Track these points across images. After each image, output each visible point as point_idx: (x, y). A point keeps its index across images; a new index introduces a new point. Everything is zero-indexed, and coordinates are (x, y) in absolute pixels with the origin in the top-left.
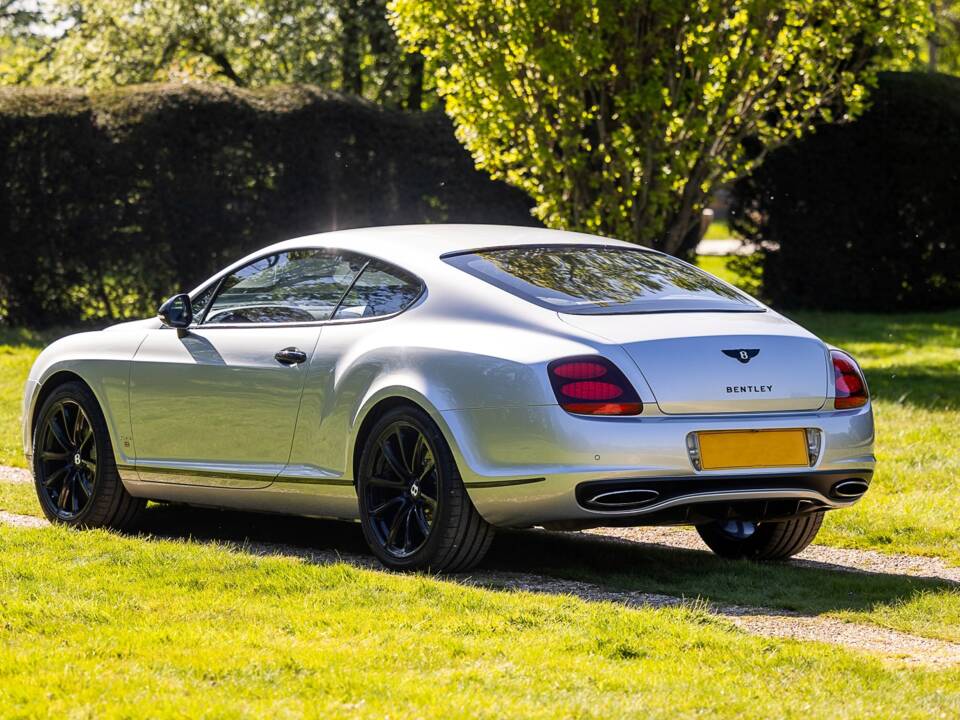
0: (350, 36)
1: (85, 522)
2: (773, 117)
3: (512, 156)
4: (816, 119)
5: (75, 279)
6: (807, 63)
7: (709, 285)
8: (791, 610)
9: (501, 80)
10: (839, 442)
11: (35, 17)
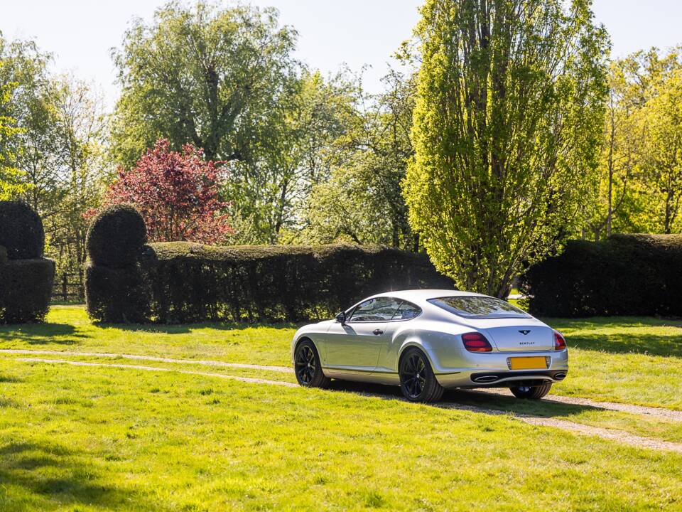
0: (396, 228)
1: (312, 385)
2: (532, 255)
3: (448, 268)
4: (547, 255)
5: (307, 306)
6: (544, 238)
7: (513, 309)
8: (541, 416)
9: (445, 243)
10: (557, 361)
11: (294, 223)
